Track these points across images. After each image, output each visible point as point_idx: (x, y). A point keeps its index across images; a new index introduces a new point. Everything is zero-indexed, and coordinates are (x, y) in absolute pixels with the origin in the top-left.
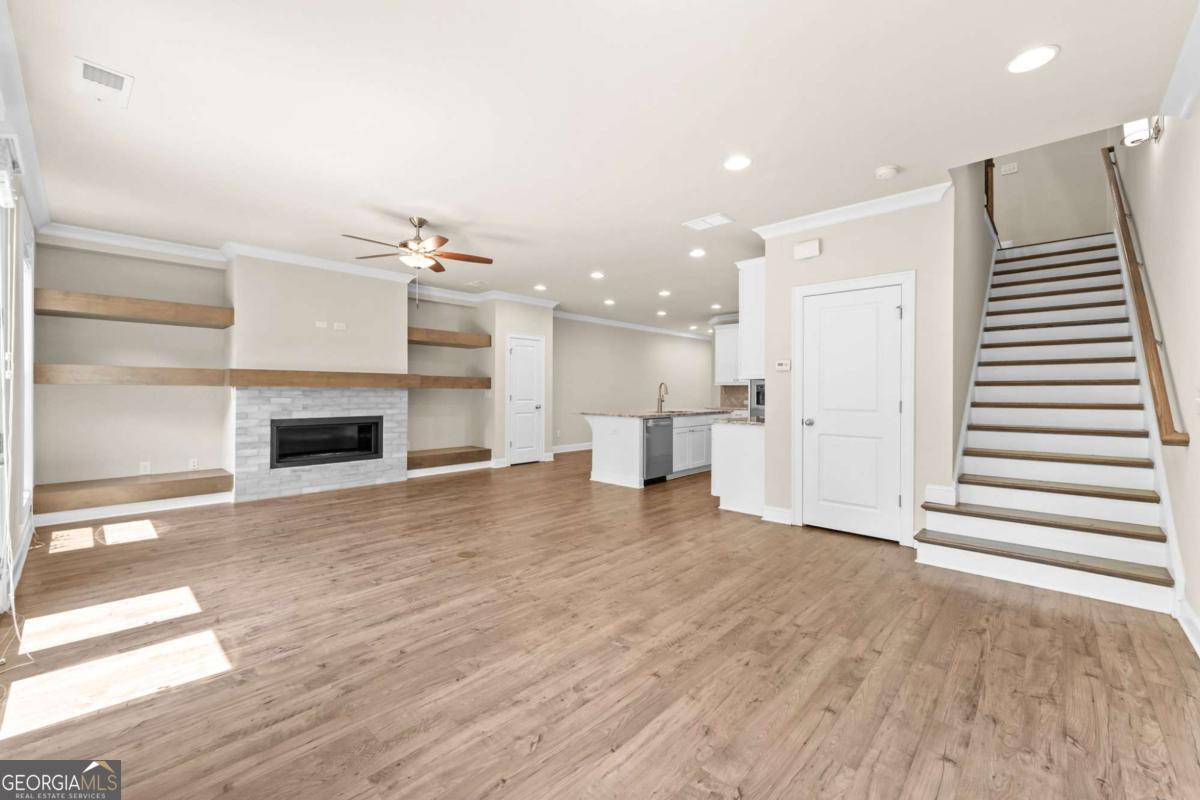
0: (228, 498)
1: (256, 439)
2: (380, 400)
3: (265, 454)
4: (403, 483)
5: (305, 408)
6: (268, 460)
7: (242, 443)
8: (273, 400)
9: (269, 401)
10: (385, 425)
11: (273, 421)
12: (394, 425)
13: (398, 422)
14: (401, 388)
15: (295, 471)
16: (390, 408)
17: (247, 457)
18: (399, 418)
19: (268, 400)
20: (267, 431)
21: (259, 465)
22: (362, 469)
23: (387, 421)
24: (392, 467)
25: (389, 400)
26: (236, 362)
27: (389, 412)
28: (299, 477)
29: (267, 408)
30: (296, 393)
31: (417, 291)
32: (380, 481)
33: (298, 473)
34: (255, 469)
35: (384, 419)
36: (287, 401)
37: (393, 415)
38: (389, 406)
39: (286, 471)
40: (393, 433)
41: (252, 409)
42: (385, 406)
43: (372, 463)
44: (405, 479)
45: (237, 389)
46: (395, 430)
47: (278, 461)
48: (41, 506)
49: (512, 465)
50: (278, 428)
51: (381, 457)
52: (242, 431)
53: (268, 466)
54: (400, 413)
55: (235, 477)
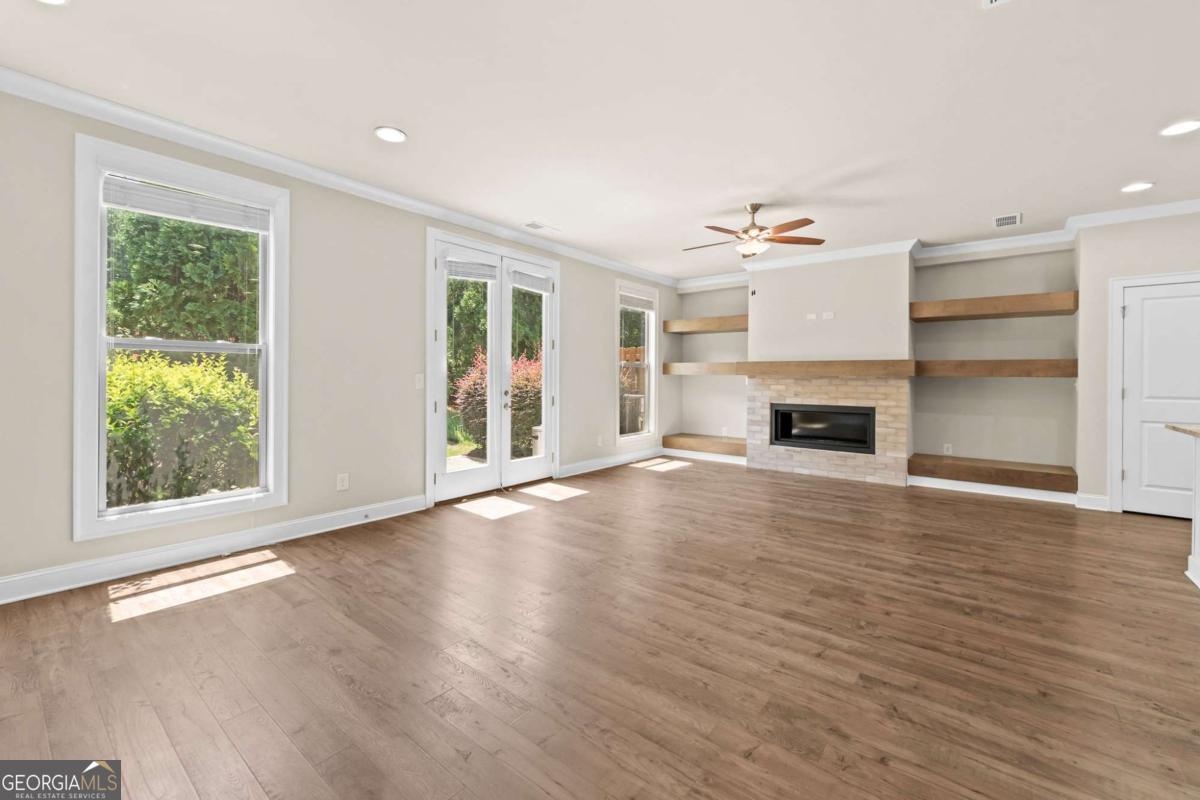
0: (742, 461)
1: (759, 418)
2: (872, 390)
3: (765, 432)
4: (899, 489)
5: (796, 395)
6: (768, 437)
7: (751, 421)
8: (772, 387)
9: (769, 387)
10: (878, 417)
11: (772, 405)
12: (891, 419)
13: (895, 416)
14: (898, 376)
15: (788, 450)
16: (885, 399)
17: (754, 432)
19: (769, 389)
20: (767, 413)
21: (762, 440)
22: (850, 462)
23: (880, 413)
24: (886, 466)
25: (882, 390)
26: (753, 356)
27: (884, 403)
28: (791, 458)
29: (768, 393)
30: (788, 381)
31: (927, 256)
32: (870, 479)
33: (790, 452)
34: (759, 442)
35: (877, 410)
36: (782, 387)
37: (887, 407)
38: (883, 397)
39: (781, 449)
40: (888, 427)
41: (756, 394)
42: (879, 396)
43: (861, 458)
44: (904, 485)
45: (750, 377)
46: (890, 425)
47: (777, 439)
48: (666, 442)
49: (1125, 512)
50: (777, 411)
51: (874, 453)
52: (751, 411)
53: (768, 442)
54: (897, 406)
55: (748, 446)
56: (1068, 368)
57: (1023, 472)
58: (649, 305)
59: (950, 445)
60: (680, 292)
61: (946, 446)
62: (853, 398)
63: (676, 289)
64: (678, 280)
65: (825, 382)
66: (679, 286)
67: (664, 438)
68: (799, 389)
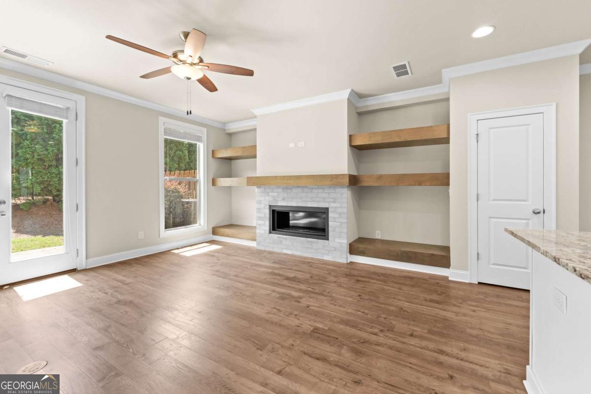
0: (254, 244)
1: (263, 216)
2: (325, 195)
3: (266, 224)
4: (343, 264)
5: (284, 199)
6: (268, 228)
7: (259, 217)
8: (270, 194)
9: (268, 194)
10: (330, 215)
11: (270, 206)
12: (337, 216)
13: (340, 214)
14: (341, 186)
15: (279, 237)
16: (334, 202)
18: (339, 210)
20: (268, 212)
21: (265, 230)
22: (315, 246)
23: (332, 212)
24: (336, 249)
25: (333, 196)
26: (260, 172)
27: (333, 205)
28: (281, 242)
29: (267, 198)
30: (279, 190)
32: (326, 258)
33: (281, 239)
34: (263, 232)
35: (330, 210)
36: (275, 194)
37: (335, 208)
38: (333, 200)
39: (275, 236)
40: (335, 222)
41: (262, 199)
42: (330, 200)
43: (321, 243)
44: (346, 262)
45: (257, 188)
46: (337, 220)
47: (274, 229)
48: (215, 231)
49: (479, 283)
50: (273, 211)
51: (328, 239)
52: (259, 210)
53: (268, 232)
54: (341, 207)
55: (257, 234)
56: (443, 180)
57: (417, 252)
58: (199, 139)
59: (379, 232)
60: (227, 132)
61: (377, 232)
62: (316, 202)
63: (224, 130)
64: (225, 124)
65: (300, 190)
66: (226, 128)
67: (213, 228)
68: (285, 195)
